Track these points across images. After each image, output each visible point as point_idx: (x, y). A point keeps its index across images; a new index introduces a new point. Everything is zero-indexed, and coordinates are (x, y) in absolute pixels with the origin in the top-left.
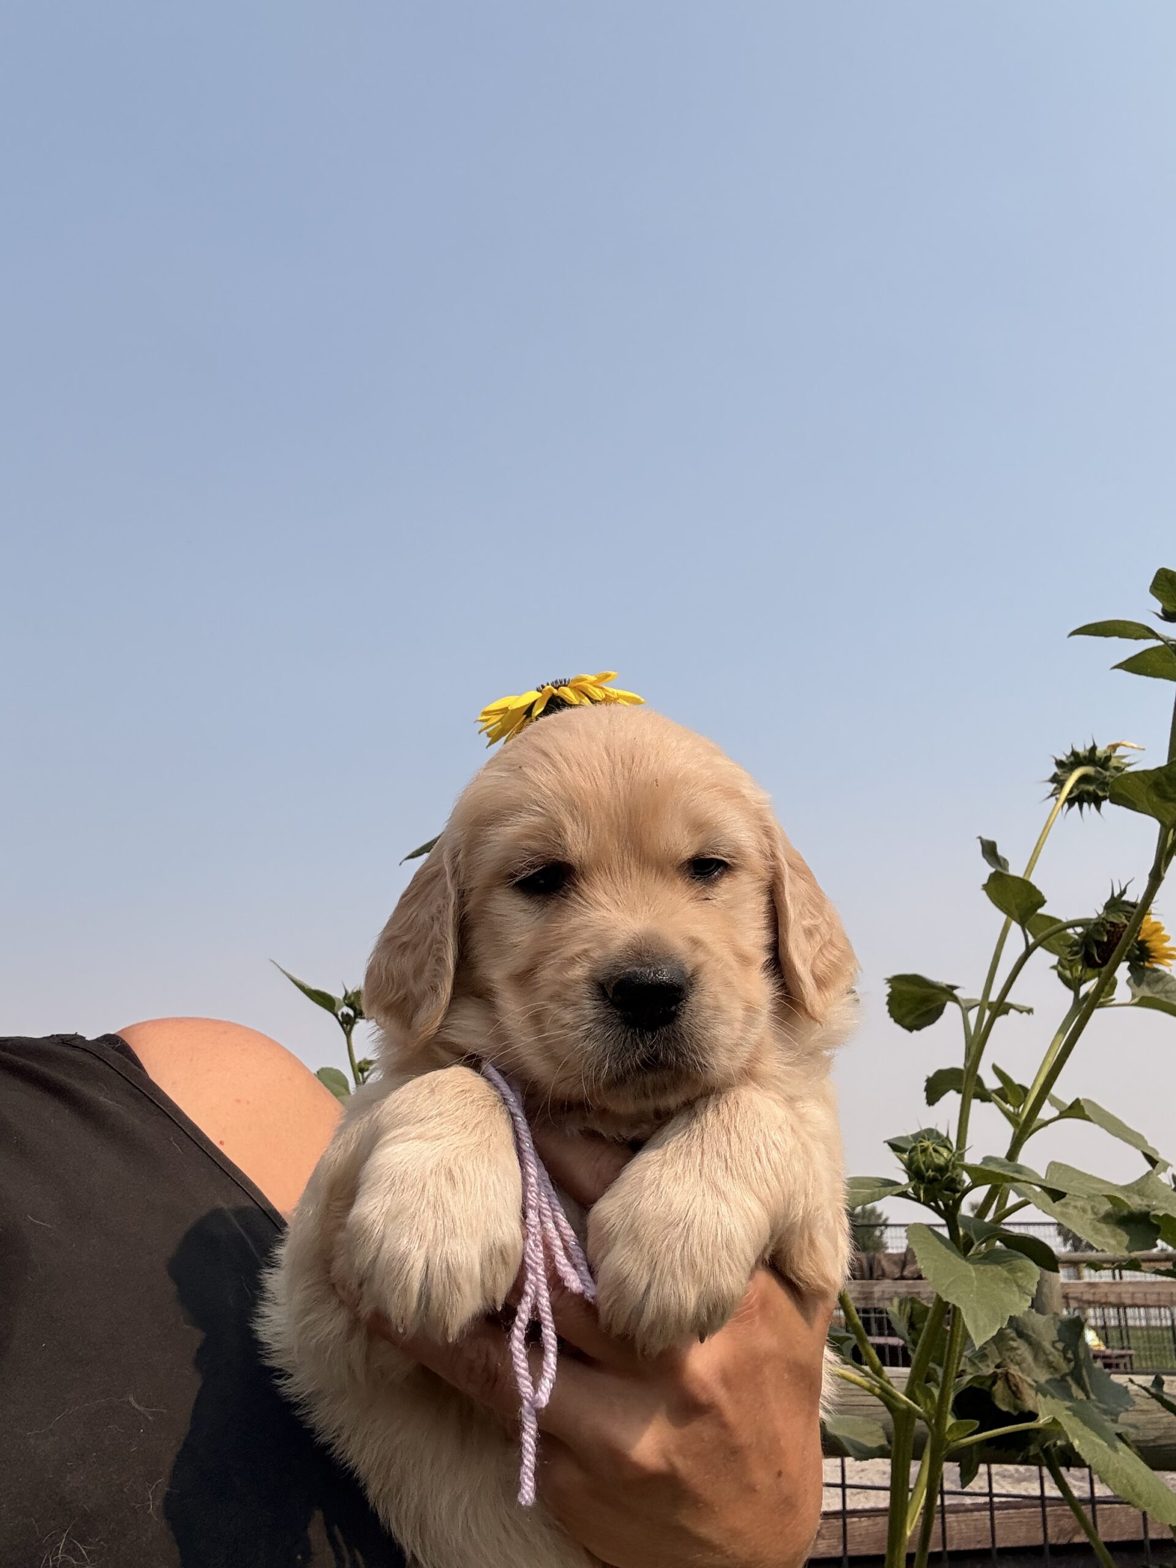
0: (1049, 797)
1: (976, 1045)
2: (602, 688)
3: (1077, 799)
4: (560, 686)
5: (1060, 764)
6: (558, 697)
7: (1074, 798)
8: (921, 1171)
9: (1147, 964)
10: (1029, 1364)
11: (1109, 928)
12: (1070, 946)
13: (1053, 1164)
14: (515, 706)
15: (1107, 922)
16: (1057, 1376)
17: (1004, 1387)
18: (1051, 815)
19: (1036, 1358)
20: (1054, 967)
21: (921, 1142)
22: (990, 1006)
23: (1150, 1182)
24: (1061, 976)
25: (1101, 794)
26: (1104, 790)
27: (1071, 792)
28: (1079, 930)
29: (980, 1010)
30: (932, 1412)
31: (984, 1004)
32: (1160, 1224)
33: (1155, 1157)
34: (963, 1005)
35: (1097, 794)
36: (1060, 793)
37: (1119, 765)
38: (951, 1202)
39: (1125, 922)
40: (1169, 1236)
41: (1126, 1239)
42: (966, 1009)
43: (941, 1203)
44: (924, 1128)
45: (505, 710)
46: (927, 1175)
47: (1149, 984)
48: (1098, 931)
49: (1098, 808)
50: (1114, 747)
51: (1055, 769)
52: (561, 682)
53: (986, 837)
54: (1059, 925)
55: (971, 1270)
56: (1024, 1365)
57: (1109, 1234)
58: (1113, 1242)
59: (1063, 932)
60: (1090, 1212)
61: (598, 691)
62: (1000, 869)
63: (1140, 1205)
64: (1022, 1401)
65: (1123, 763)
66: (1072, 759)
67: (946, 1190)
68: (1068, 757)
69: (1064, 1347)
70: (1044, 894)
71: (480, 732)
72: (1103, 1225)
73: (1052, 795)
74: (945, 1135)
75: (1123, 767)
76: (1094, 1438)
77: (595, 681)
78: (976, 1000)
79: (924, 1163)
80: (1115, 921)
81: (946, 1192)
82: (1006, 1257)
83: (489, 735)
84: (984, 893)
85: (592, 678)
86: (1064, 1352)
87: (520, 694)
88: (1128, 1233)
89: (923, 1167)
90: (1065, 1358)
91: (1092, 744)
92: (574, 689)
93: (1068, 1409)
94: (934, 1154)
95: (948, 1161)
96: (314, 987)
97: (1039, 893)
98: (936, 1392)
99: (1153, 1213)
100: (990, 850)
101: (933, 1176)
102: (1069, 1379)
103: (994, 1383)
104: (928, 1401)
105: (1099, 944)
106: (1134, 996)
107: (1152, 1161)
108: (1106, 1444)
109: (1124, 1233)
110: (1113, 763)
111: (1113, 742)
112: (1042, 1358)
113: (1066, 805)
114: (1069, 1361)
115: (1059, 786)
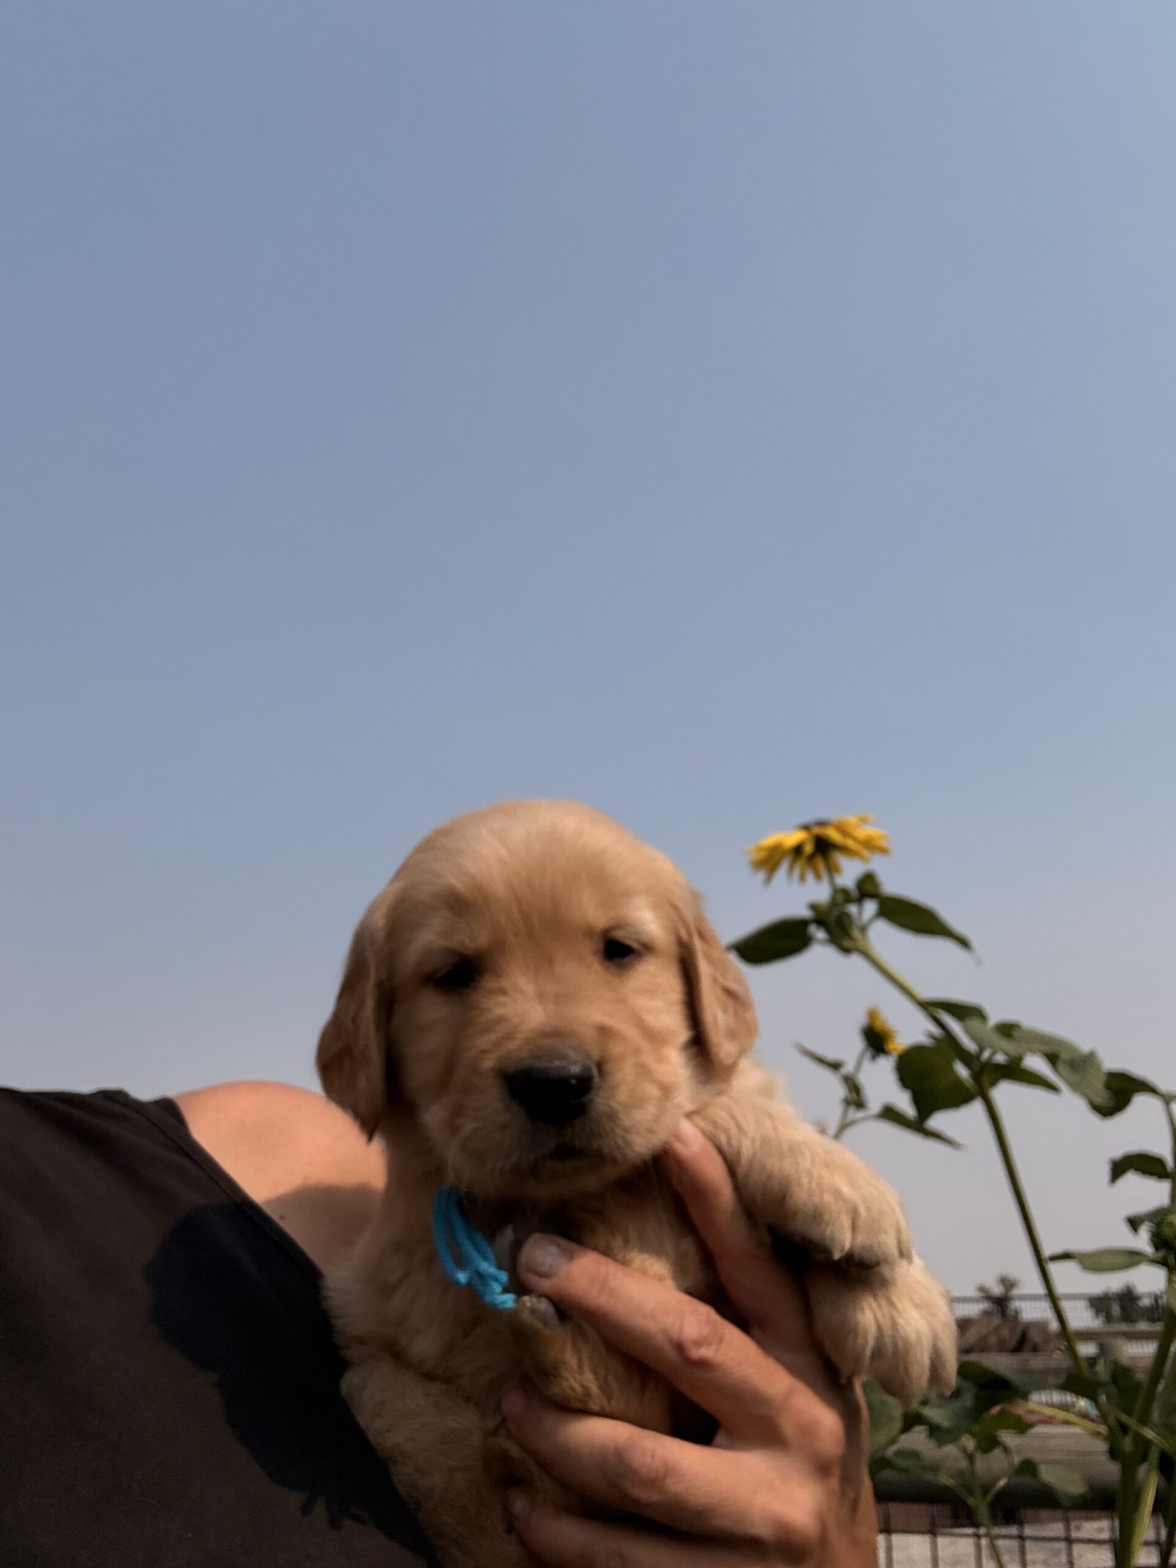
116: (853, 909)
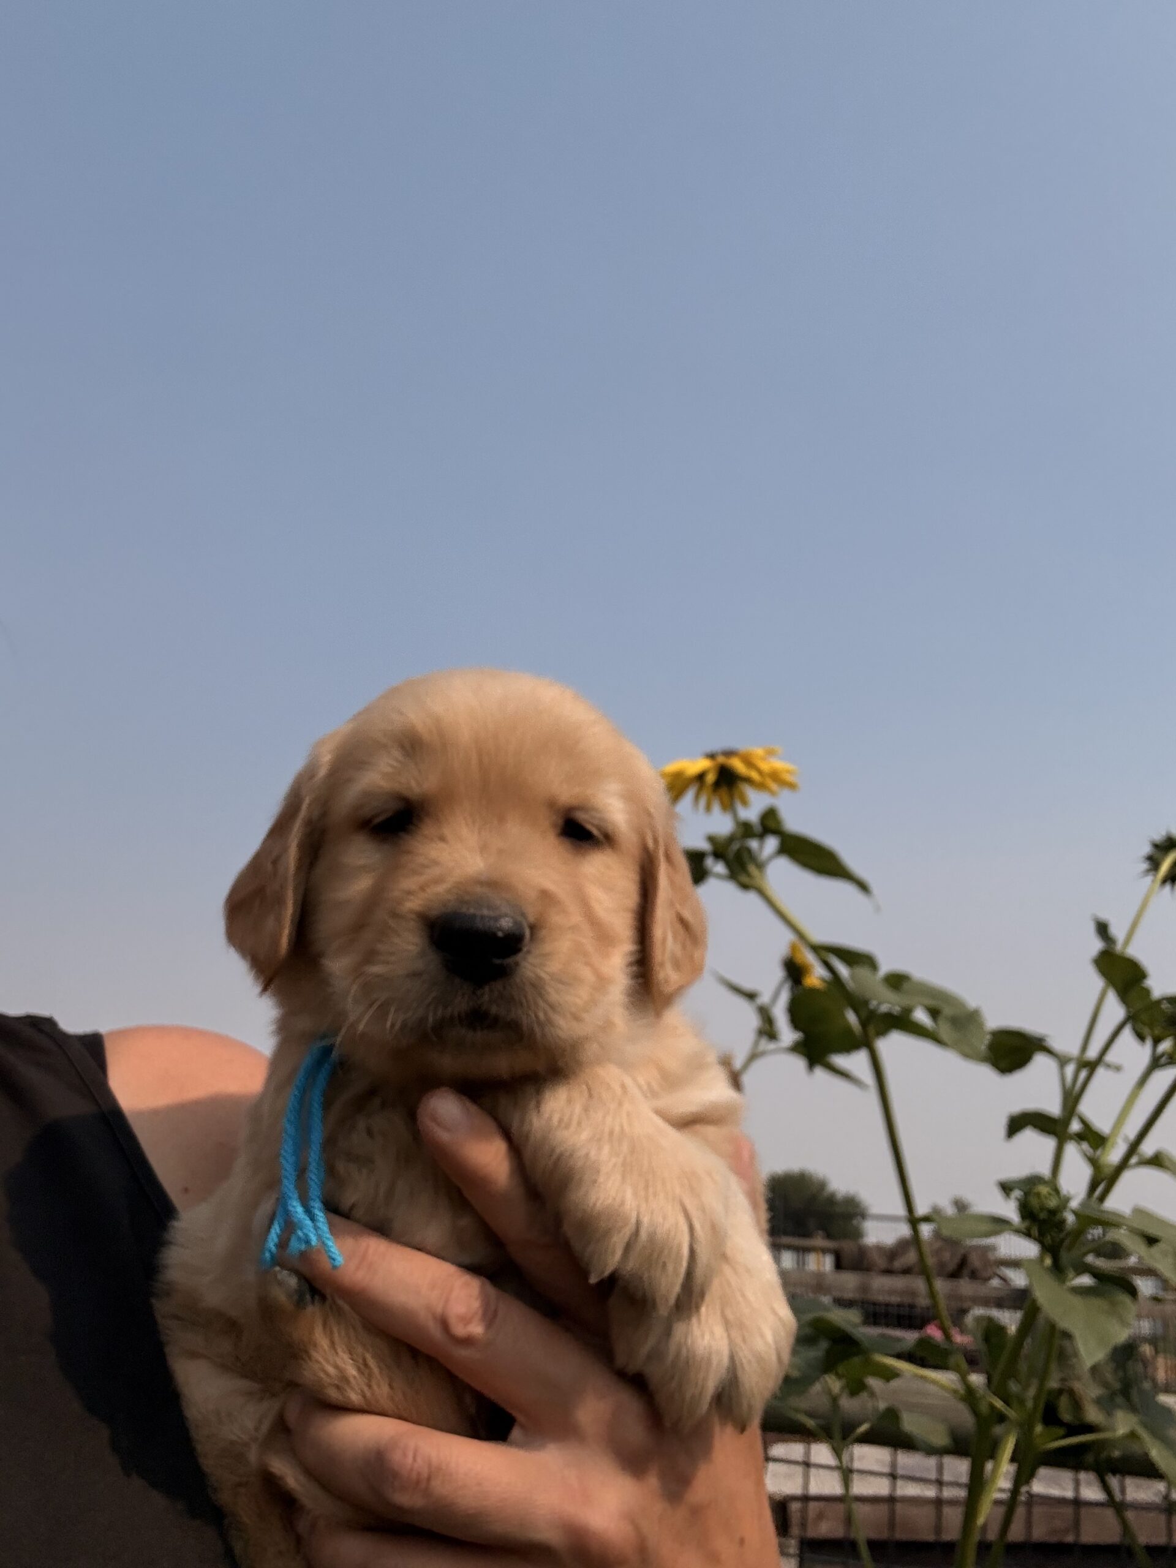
0: (1145, 875)
1: (1072, 1099)
2: (769, 762)
3: (1170, 880)
4: (728, 756)
5: (1157, 846)
6: (728, 766)
8: (1030, 1209)
13: (1136, 1207)
14: (689, 772)
17: (1069, 1399)
18: (1149, 893)
22: (1087, 1063)
27: (1165, 874)
29: (1077, 1066)
31: (1081, 1061)
34: (1060, 1060)
36: (1157, 873)
42: (1063, 1063)
46: (1037, 1217)
51: (1153, 851)
52: (730, 752)
53: (1100, 917)
61: (765, 763)
62: (1108, 945)
64: (1084, 1414)
66: (1166, 842)
68: (1163, 841)
69: (1116, 1368)
73: (1149, 873)
74: (1044, 1177)
77: (764, 756)
78: (1073, 1056)
79: (1038, 1204)
84: (1093, 965)
85: (763, 753)
86: (1117, 1371)
87: (695, 761)
89: (1036, 1208)
90: (1117, 1377)
94: (1047, 1197)
100: (1102, 929)
101: (1045, 1218)
103: (1060, 1395)
113: (1162, 885)
114: (1120, 1379)
115: (1156, 867)
116: (754, 844)
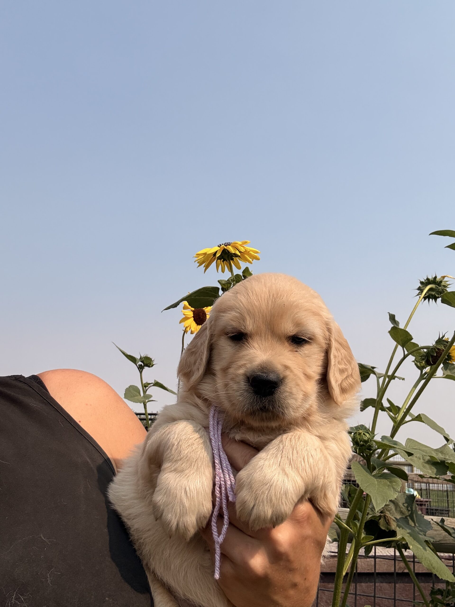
0: (416, 296)
1: (382, 391)
2: (243, 247)
3: (428, 297)
4: (227, 245)
5: (422, 283)
6: (226, 250)
7: (427, 296)
8: (358, 441)
9: (450, 362)
10: (393, 511)
11: (437, 350)
12: (421, 357)
13: (408, 439)
14: (209, 253)
15: (436, 348)
16: (404, 516)
17: (384, 520)
18: (417, 303)
19: (396, 509)
20: (413, 361)
21: (358, 430)
22: (388, 377)
23: (446, 448)
24: (416, 364)
25: (437, 296)
26: (438, 294)
27: (425, 294)
28: (425, 350)
29: (384, 378)
30: (356, 532)
31: (386, 375)
32: (449, 466)
33: (448, 438)
34: (377, 376)
35: (436, 296)
36: (421, 294)
37: (445, 285)
38: (369, 454)
39: (444, 348)
40: (452, 470)
41: (435, 470)
42: (378, 377)
43: (365, 454)
44: (360, 424)
45: (205, 254)
46: (360, 443)
47: (450, 370)
48: (433, 351)
49: (436, 301)
50: (444, 277)
51: (420, 285)
52: (228, 244)
53: (391, 313)
54: (417, 348)
55: (375, 481)
56: (391, 512)
57: (429, 468)
58: (430, 471)
59: (419, 351)
60: (422, 459)
61: (242, 248)
62: (396, 326)
63: (442, 458)
64: (390, 526)
65: (447, 284)
66: (427, 281)
67: (367, 449)
68: (425, 280)
69: (407, 506)
70: (412, 336)
71: (195, 262)
72: (427, 465)
73: (418, 295)
74: (368, 428)
75: (447, 285)
76: (417, 545)
77: (241, 244)
78: (383, 374)
79: (359, 439)
80: (439, 348)
81: (367, 450)
82: (389, 476)
83: (198, 263)
84: (389, 334)
85: (240, 243)
86: (407, 507)
87: (212, 248)
88: (436, 468)
89: (359, 441)
90: (407, 509)
91: (435, 276)
92: (233, 246)
93: (408, 533)
94: (363, 435)
95: (369, 439)
96: (129, 354)
97: (411, 335)
98: (358, 525)
99: (446, 461)
100: (392, 318)
101: (363, 444)
102: (408, 517)
103: (380, 519)
104: (355, 528)
105: (432, 356)
106: (444, 374)
107: (447, 440)
108: (422, 548)
109: (434, 468)
110: (443, 283)
111: (443, 275)
112: (398, 509)
113: (423, 299)
114: (409, 511)
115: (421, 292)
